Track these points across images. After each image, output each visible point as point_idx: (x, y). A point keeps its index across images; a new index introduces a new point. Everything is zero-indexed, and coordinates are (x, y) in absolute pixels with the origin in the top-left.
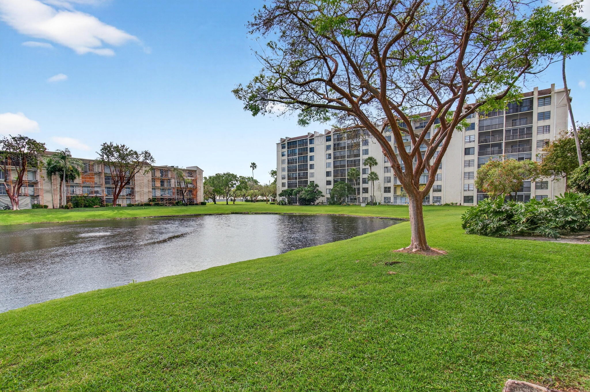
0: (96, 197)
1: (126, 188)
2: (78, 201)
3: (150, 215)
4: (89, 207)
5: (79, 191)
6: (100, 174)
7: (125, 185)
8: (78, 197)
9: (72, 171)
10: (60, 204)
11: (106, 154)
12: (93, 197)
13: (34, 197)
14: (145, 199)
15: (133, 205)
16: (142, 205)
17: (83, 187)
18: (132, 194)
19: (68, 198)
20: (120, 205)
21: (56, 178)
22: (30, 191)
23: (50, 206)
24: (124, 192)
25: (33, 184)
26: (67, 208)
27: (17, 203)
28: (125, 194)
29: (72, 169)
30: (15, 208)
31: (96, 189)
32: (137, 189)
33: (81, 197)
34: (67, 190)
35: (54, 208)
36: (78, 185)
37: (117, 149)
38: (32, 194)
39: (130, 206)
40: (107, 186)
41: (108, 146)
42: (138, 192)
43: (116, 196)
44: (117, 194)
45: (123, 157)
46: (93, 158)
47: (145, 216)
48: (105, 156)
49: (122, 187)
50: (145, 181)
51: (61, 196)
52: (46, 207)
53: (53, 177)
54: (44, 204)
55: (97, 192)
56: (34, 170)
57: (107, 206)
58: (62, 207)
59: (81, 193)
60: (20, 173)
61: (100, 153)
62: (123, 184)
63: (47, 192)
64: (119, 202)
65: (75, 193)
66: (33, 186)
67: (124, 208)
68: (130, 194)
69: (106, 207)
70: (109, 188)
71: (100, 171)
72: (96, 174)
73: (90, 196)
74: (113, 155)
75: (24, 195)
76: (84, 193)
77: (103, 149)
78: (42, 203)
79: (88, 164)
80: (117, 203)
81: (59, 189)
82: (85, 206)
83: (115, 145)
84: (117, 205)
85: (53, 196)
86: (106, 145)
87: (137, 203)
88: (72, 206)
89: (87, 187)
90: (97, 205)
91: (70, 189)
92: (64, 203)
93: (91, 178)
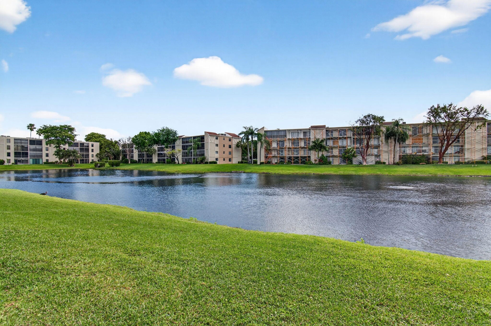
0: (423, 155)
1: (455, 146)
2: (407, 159)
3: (479, 174)
4: (416, 164)
5: (409, 151)
6: (428, 135)
7: (451, 143)
8: (407, 155)
9: (403, 135)
10: (394, 161)
11: (433, 116)
12: (420, 155)
13: (378, 156)
14: (477, 157)
15: (462, 163)
16: (473, 163)
17: (412, 147)
18: (461, 151)
19: (400, 156)
20: (447, 163)
21: (391, 141)
22: (375, 151)
23: (387, 163)
24: (451, 150)
25: (377, 147)
26: (398, 164)
27: (366, 160)
28: (453, 152)
29: (403, 133)
30: (364, 164)
31: (424, 149)
32: (466, 146)
33: (410, 155)
34: (400, 150)
35: (389, 164)
36: (408, 146)
37: (444, 109)
38: (376, 154)
39: (458, 163)
40: (435, 145)
41: (435, 108)
42: (468, 149)
43: (442, 155)
44: (443, 151)
45: (451, 116)
46: (421, 122)
47: (470, 174)
48: (432, 118)
49: (448, 145)
50: (478, 138)
51: (394, 155)
52: (384, 163)
53: (389, 141)
54: (383, 161)
55: (425, 151)
56: (378, 137)
57: (433, 163)
58: (394, 164)
59: (411, 152)
60: (368, 140)
61: (427, 116)
62: (450, 142)
63: (386, 152)
64: (447, 159)
65: (406, 152)
66: (377, 148)
67: (451, 165)
68: (459, 152)
69: (431, 165)
70: (437, 147)
71: (428, 132)
72: (424, 135)
73: (418, 155)
74: (440, 117)
75: (371, 155)
76: (413, 152)
77: (430, 112)
78: (383, 160)
79: (417, 128)
80: (444, 160)
81: (393, 150)
82: (413, 163)
83: (442, 106)
84: (443, 162)
85: (389, 155)
86: (433, 108)
87: (466, 161)
88: (402, 163)
89: (417, 147)
90: (423, 162)
91: (403, 149)
92: (397, 160)
93: (419, 139)
